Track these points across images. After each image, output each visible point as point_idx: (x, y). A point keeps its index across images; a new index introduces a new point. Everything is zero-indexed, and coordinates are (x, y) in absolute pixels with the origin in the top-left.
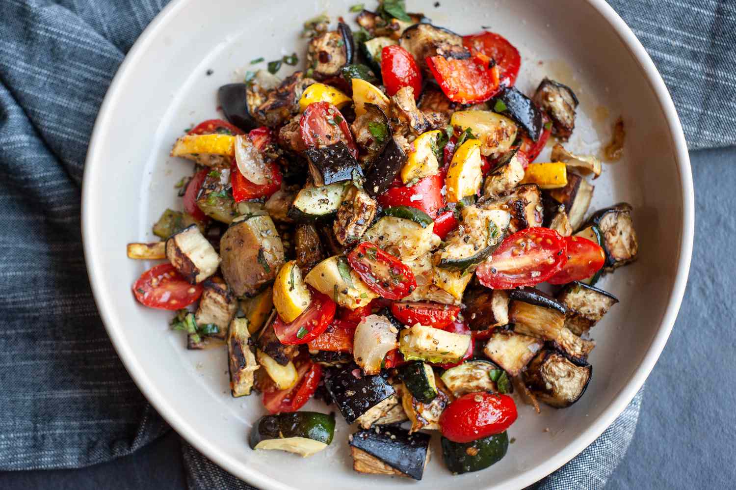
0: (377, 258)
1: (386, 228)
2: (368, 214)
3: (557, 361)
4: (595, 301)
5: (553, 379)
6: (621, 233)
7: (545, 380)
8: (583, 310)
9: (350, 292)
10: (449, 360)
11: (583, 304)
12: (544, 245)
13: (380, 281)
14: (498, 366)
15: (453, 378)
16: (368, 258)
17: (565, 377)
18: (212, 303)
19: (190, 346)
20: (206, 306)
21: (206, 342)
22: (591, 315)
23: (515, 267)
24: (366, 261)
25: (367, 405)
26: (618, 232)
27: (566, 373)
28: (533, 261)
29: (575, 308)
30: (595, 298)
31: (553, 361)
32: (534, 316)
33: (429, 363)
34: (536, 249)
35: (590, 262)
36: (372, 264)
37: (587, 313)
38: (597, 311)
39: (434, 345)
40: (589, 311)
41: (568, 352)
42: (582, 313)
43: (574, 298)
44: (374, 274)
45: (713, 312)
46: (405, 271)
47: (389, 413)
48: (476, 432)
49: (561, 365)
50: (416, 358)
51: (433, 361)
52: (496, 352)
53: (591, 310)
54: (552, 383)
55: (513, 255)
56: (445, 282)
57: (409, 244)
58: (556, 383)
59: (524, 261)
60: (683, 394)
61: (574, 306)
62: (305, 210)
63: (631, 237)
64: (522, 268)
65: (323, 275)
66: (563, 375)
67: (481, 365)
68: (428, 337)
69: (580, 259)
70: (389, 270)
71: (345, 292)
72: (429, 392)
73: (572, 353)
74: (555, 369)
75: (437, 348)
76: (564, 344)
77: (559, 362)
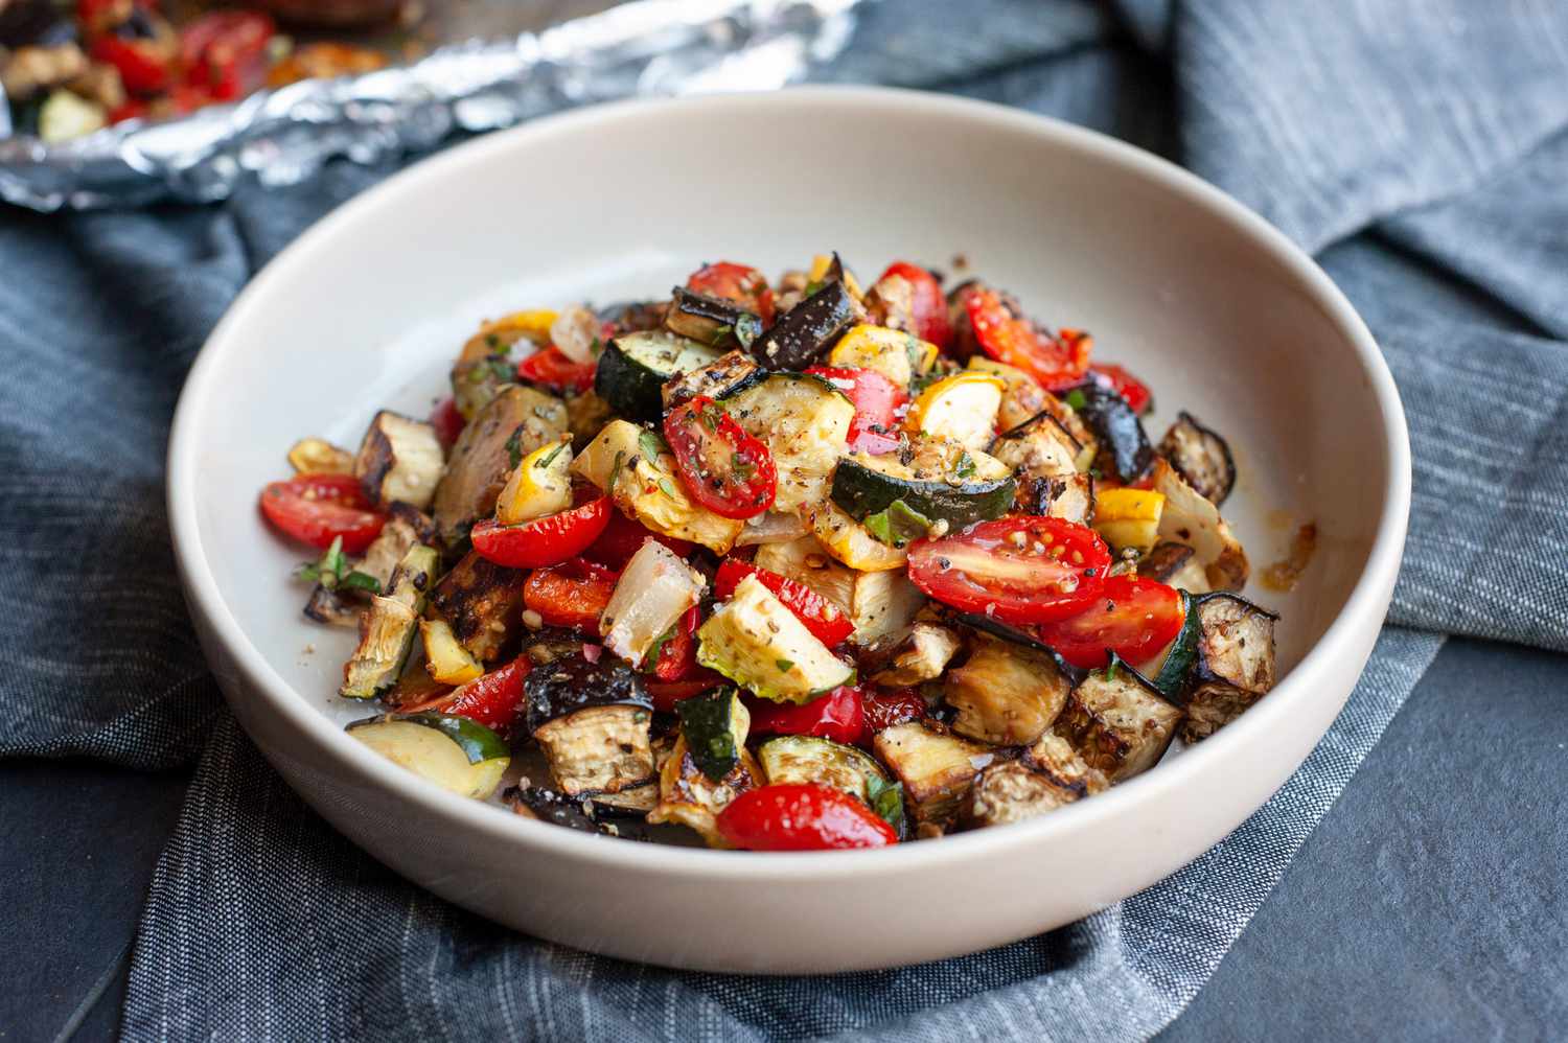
0: (720, 425)
1: (760, 399)
2: (736, 369)
3: (1016, 771)
4: (1139, 702)
5: (992, 797)
6: (1242, 643)
7: (978, 797)
8: (1108, 718)
9: (643, 467)
10: (790, 696)
11: (1113, 704)
12: (1066, 558)
13: (709, 475)
14: (890, 772)
15: (787, 760)
16: (702, 423)
17: (1021, 800)
18: (392, 548)
19: (312, 615)
20: (379, 553)
21: (343, 611)
22: (1123, 731)
23: (989, 573)
24: (697, 429)
25: (583, 699)
26: (1238, 638)
27: (1027, 794)
28: (1033, 575)
29: (1093, 708)
30: (1142, 698)
31: (1007, 771)
32: (999, 679)
33: (747, 698)
34: (1047, 558)
35: (1150, 616)
36: (706, 438)
37: (1115, 724)
38: (1138, 724)
39: (766, 630)
40: (1120, 720)
41: (1048, 768)
42: (1106, 722)
43: (1096, 690)
44: (702, 458)
45: (1414, 900)
46: (762, 458)
47: (628, 793)
48: (787, 824)
49: (1022, 780)
50: (725, 672)
51: (756, 691)
52: (899, 744)
53: (1125, 717)
54: (990, 806)
55: (994, 552)
56: (837, 529)
57: (790, 426)
58: (999, 805)
59: (1012, 570)
60: (1295, 1019)
61: (1093, 703)
62: (629, 351)
63: (1263, 662)
64: (1005, 580)
65: (607, 441)
66: (1019, 795)
67: (857, 760)
68: (761, 605)
69: (1133, 611)
70: (732, 456)
71: (632, 465)
72: (724, 741)
73: (1056, 772)
74: (1007, 784)
75: (771, 640)
76: (1047, 758)
77: (1021, 773)
